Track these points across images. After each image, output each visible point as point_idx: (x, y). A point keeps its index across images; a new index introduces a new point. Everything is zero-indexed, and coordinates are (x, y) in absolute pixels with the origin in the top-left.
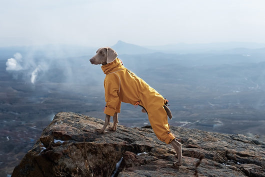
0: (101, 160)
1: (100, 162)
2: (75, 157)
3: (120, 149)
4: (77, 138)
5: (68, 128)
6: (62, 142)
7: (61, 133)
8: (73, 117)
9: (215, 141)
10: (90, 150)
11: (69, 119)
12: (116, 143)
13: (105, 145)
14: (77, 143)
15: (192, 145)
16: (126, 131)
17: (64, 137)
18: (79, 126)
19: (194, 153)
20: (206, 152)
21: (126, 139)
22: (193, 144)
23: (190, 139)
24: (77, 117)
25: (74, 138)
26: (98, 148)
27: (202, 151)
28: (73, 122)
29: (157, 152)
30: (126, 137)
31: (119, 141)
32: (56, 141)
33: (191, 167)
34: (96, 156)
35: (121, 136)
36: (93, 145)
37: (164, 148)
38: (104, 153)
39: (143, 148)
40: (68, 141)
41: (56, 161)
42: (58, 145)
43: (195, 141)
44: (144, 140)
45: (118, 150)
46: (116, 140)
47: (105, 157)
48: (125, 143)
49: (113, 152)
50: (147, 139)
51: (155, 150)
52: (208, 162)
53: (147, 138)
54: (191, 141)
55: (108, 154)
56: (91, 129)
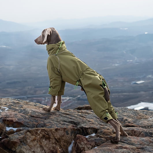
0: (54, 145)
1: (54, 148)
2: (31, 144)
3: (69, 133)
4: (28, 125)
5: (16, 114)
6: (15, 129)
7: (12, 121)
8: (14, 103)
9: (147, 119)
10: (44, 136)
11: (12, 105)
12: (65, 127)
13: (56, 130)
14: (30, 129)
15: (130, 124)
16: (68, 114)
17: (15, 125)
18: (25, 112)
19: (135, 132)
20: (145, 130)
21: (71, 122)
22: (129, 122)
23: (125, 118)
24: (18, 103)
25: (26, 124)
26: (50, 133)
27: (141, 129)
28: (17, 108)
29: (104, 133)
30: (70, 120)
31: (67, 125)
32: (8, 129)
33: (139, 146)
34: (50, 141)
35: (65, 119)
36: (46, 131)
37: (108, 129)
38: (56, 138)
39: (89, 131)
40: (21, 128)
41: (13, 149)
42: (12, 132)
43: (130, 120)
44: (87, 122)
45: (68, 134)
46: (64, 124)
47: (58, 142)
48: (73, 126)
49: (64, 136)
50: (89, 121)
51: (101, 132)
52: (151, 140)
53: (89, 119)
54: (126, 120)
55: (59, 139)
56: (37, 114)
